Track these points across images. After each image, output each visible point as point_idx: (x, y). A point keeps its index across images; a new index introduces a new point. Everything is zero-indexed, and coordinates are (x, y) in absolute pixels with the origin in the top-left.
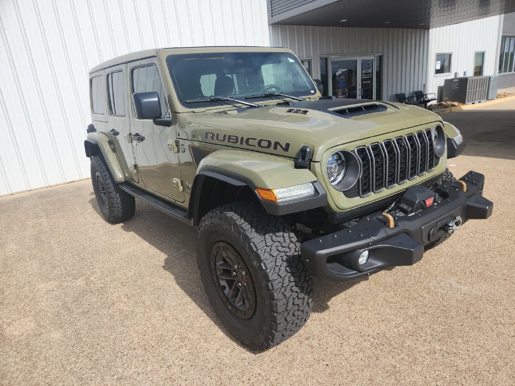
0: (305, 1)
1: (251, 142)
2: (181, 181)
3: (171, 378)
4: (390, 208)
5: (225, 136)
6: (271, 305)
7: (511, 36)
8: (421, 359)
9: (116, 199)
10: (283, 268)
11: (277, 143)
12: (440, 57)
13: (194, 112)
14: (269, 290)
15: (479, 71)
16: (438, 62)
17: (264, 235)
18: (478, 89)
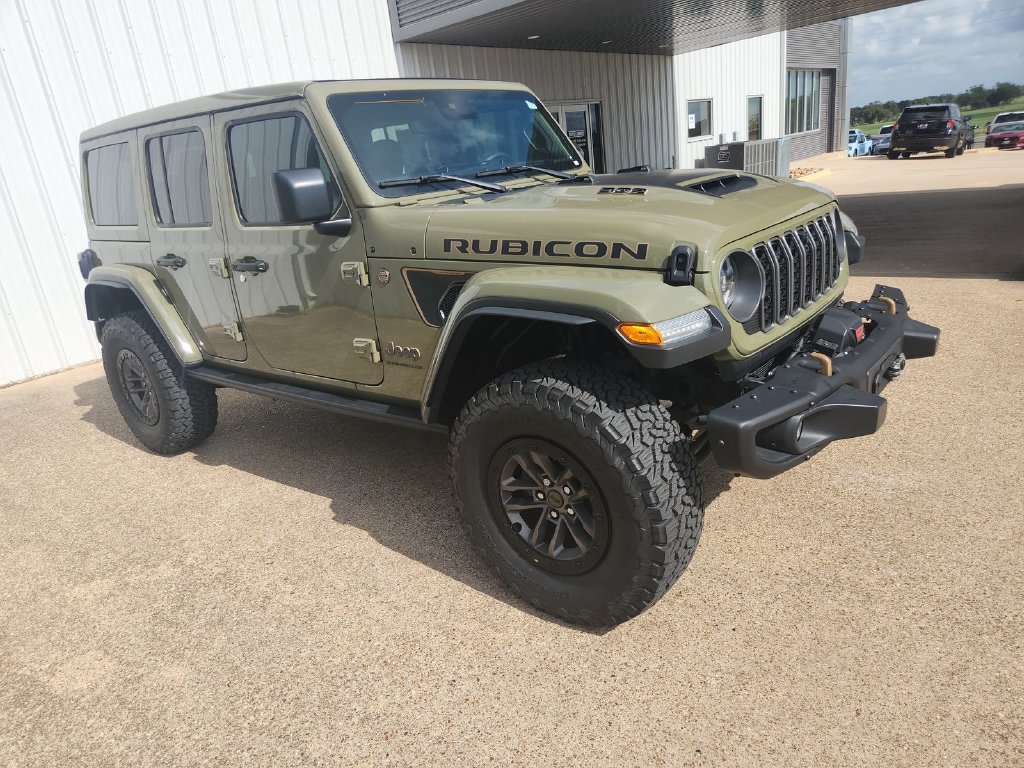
0: (455, 2)
1: (556, 249)
2: (378, 342)
3: (467, 700)
4: (798, 350)
5: (494, 243)
6: (654, 532)
7: (798, 68)
8: (877, 595)
9: (180, 401)
10: (666, 466)
11: (618, 247)
12: (694, 107)
13: (399, 205)
14: (651, 505)
15: (755, 130)
16: (691, 116)
17: (624, 411)
18: (760, 164)
